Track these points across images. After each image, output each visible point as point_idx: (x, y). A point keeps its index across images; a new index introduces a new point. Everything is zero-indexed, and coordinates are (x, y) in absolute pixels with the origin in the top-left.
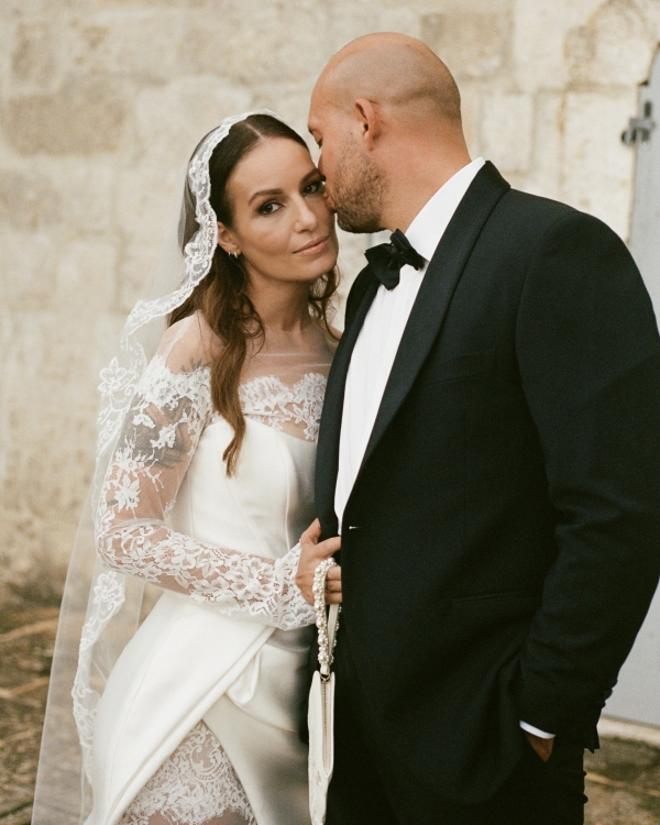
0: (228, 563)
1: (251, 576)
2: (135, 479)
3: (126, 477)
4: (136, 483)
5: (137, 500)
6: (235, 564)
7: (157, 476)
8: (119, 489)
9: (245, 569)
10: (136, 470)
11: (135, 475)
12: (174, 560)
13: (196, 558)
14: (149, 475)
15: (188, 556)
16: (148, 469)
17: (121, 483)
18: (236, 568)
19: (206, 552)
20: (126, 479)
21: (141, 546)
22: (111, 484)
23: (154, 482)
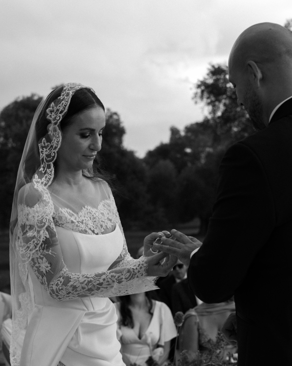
0: (101, 281)
1: (114, 281)
2: (43, 258)
3: (39, 260)
4: (44, 259)
5: (49, 265)
6: (104, 280)
7: (50, 251)
8: (40, 266)
9: (109, 280)
10: (41, 254)
11: (42, 256)
12: (78, 289)
13: (86, 284)
14: (47, 253)
15: (82, 285)
16: (45, 250)
17: (39, 263)
18: (105, 281)
19: (89, 280)
20: (40, 260)
21: (62, 289)
22: (36, 267)
23: (50, 254)
